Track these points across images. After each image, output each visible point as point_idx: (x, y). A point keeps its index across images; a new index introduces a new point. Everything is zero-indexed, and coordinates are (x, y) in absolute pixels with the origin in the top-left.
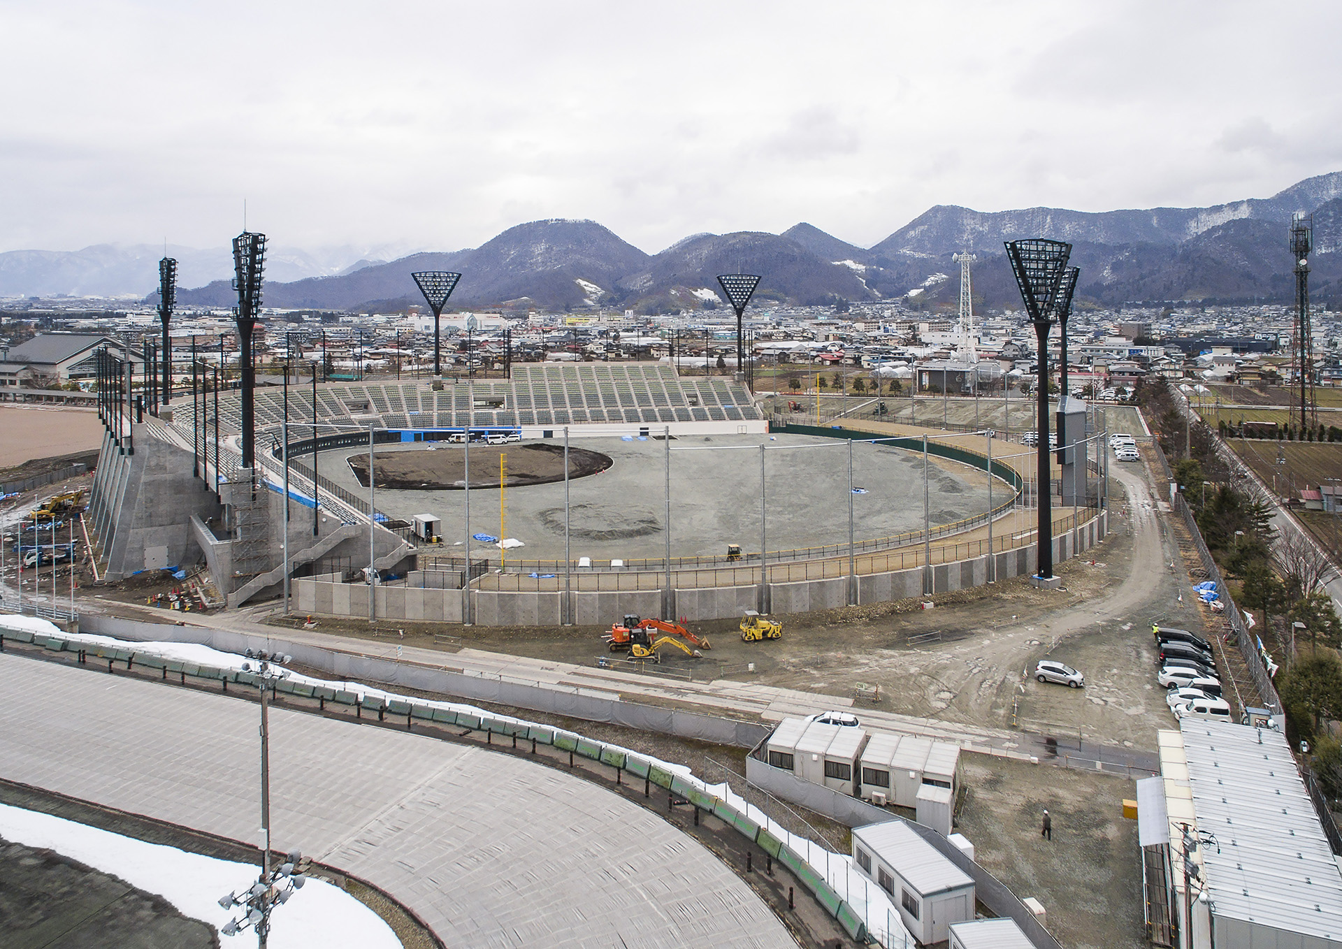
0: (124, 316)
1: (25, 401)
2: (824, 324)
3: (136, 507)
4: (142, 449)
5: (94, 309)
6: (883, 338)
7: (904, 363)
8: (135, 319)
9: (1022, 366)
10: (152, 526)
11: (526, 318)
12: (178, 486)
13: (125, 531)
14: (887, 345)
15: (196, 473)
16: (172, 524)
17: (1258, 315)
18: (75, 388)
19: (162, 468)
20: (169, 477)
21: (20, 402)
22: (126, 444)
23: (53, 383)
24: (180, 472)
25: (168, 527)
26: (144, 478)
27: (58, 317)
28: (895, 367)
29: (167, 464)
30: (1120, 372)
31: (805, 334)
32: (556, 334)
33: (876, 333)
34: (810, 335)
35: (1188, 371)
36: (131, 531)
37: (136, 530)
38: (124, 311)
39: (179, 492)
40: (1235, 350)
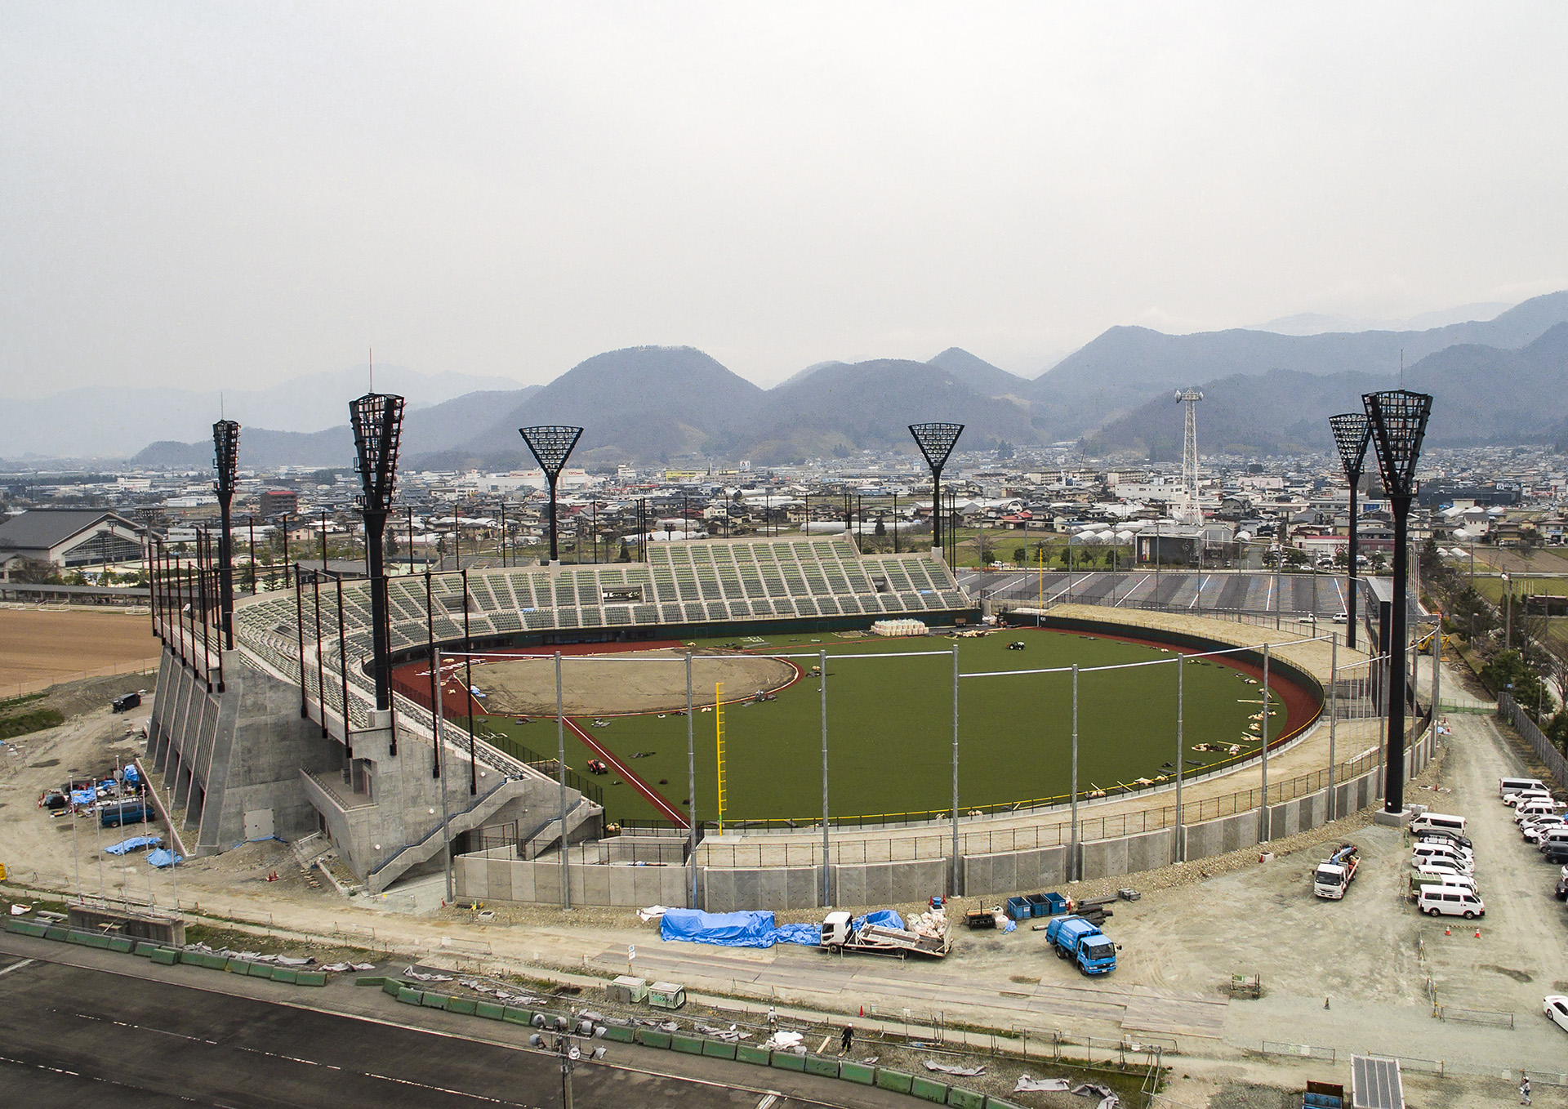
0: (115, 480)
1: (18, 600)
2: (989, 475)
3: (231, 761)
4: (232, 682)
5: (73, 473)
6: (1067, 492)
7: (1106, 525)
8: (129, 484)
9: (1248, 528)
10: (251, 784)
11: (614, 471)
12: (282, 731)
13: (218, 791)
14: (1075, 501)
15: (304, 712)
16: (276, 780)
17: (1483, 458)
18: (80, 580)
19: (260, 708)
20: (269, 719)
21: (12, 600)
22: (213, 678)
23: (51, 575)
24: (284, 712)
25: (272, 784)
26: (239, 722)
27: (31, 483)
28: (1097, 531)
29: (267, 702)
30: (1369, 535)
31: (971, 489)
32: (659, 494)
33: (1056, 486)
34: (977, 490)
35: (1438, 531)
36: (227, 791)
37: (231, 790)
38: (114, 474)
39: (284, 738)
40: (1477, 504)
